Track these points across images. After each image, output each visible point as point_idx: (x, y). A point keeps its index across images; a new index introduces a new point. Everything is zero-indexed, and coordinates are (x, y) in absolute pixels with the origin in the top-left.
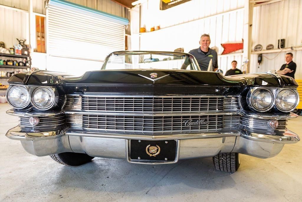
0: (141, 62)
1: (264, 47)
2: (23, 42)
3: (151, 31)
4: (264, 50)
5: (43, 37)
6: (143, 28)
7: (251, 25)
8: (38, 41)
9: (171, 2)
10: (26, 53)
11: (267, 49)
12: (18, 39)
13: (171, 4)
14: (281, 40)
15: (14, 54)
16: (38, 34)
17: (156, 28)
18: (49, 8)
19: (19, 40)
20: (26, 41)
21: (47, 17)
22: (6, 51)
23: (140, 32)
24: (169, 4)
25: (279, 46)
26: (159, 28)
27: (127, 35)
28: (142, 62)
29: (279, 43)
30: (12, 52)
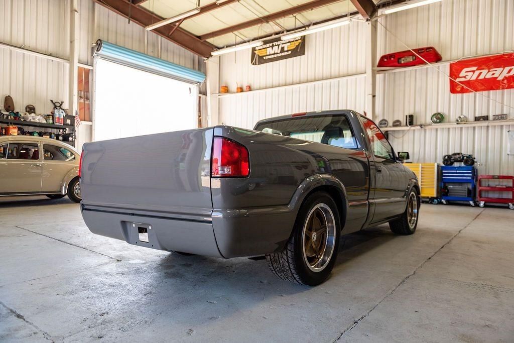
1: (391, 124)
2: (59, 105)
3: (237, 92)
4: (390, 127)
5: (88, 99)
6: (225, 87)
7: (374, 96)
8: (80, 103)
9: (267, 55)
10: (69, 122)
11: (394, 126)
12: (52, 101)
13: (267, 57)
14: (409, 116)
15: (53, 123)
16: (81, 93)
17: (245, 88)
19: (54, 102)
20: (63, 104)
21: (95, 69)
23: (219, 92)
24: (264, 58)
25: (406, 123)
26: (250, 89)
27: (200, 95)
29: (407, 120)
30: (51, 121)
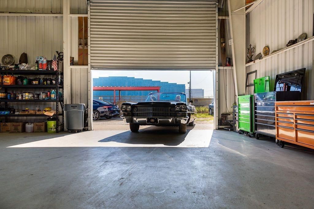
0: (248, 60)
5: (86, 44)
8: (79, 50)
12: (57, 52)
15: (39, 69)
18: (91, 4)
21: (88, 16)
22: (30, 68)
27: (221, 18)
28: (251, 61)
